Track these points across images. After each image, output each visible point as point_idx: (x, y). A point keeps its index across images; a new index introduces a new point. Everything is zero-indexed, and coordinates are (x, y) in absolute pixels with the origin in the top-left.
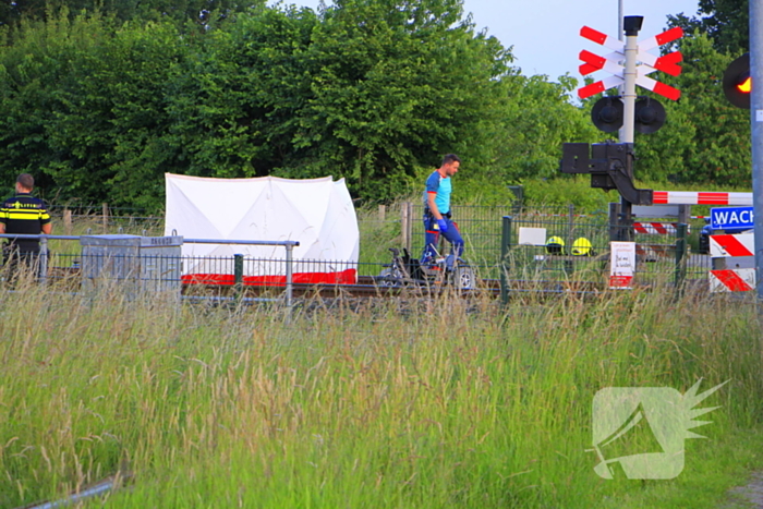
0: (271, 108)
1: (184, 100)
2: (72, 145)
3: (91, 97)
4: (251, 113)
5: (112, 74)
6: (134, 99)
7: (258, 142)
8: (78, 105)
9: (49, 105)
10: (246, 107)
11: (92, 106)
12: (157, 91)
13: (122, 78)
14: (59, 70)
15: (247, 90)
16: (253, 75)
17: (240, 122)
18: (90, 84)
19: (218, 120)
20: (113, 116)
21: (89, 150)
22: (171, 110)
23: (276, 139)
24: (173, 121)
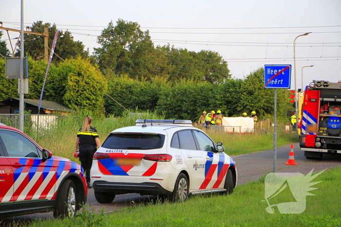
0: (232, 102)
1: (212, 100)
2: (188, 109)
3: (192, 99)
4: (228, 103)
5: (196, 94)
6: (201, 99)
7: (229, 109)
8: (189, 100)
9: (182, 101)
10: (227, 101)
11: (192, 101)
12: (207, 98)
13: (199, 95)
14: (184, 93)
15: (227, 97)
16: (228, 95)
17: (225, 105)
18: (192, 96)
19: (220, 104)
20: (197, 103)
21: (191, 111)
22: (210, 102)
23: (233, 108)
24: (210, 104)
